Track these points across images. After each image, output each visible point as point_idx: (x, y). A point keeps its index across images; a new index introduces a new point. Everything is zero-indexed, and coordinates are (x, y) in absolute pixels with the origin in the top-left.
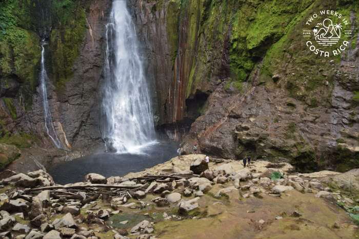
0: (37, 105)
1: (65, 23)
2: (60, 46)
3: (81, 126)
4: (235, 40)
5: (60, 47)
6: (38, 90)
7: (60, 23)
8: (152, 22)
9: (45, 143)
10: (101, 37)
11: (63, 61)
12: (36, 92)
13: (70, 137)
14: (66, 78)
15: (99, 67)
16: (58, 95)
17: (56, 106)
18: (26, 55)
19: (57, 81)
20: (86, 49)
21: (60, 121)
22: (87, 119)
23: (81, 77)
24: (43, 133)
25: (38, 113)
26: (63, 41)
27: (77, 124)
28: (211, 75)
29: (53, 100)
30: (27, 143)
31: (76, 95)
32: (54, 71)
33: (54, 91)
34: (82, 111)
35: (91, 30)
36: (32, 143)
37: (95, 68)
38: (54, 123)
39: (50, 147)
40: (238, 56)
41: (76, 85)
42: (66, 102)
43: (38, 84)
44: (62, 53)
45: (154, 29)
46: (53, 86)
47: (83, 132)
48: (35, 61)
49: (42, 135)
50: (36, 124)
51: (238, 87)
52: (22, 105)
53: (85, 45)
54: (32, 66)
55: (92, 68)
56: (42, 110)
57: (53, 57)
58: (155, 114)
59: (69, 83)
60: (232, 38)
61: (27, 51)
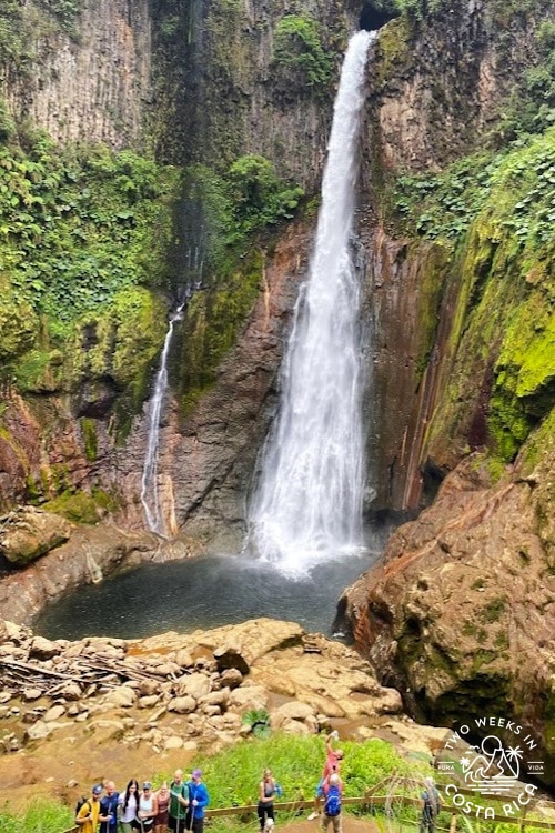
0: (136, 436)
1: (222, 278)
2: (201, 325)
3: (209, 489)
4: (501, 368)
5: (201, 329)
6: (145, 408)
7: (214, 278)
8: (392, 284)
9: (129, 517)
10: (284, 309)
11: (201, 354)
12: (140, 412)
13: (182, 510)
14: (202, 388)
15: (267, 371)
16: (179, 420)
17: (171, 442)
18: (138, 341)
19: (186, 393)
20: (251, 333)
21: (172, 474)
22: (224, 477)
23: (230, 390)
24: (132, 496)
25: (135, 453)
26: (209, 316)
27: (202, 485)
28: (456, 432)
29: (169, 430)
30: (95, 514)
31: (216, 423)
32: (181, 373)
33: (175, 411)
34: (220, 458)
35: (267, 295)
36: (106, 514)
37: (260, 373)
38: (160, 476)
39: (136, 525)
40: (504, 404)
41: (218, 405)
42: (192, 435)
43: (147, 395)
44: (203, 339)
45: (395, 297)
46: (175, 402)
47: (211, 501)
48: (152, 352)
49: (129, 498)
50: (126, 474)
51: (493, 474)
52: (111, 434)
53: (249, 325)
54: (143, 361)
55: (254, 374)
56: (144, 449)
57: (185, 346)
58: (369, 484)
59: (205, 398)
60: (498, 363)
61: (139, 333)
